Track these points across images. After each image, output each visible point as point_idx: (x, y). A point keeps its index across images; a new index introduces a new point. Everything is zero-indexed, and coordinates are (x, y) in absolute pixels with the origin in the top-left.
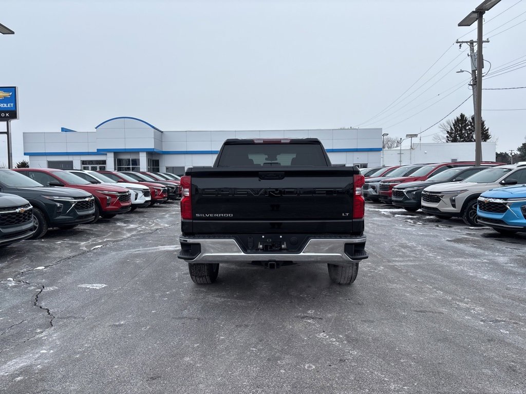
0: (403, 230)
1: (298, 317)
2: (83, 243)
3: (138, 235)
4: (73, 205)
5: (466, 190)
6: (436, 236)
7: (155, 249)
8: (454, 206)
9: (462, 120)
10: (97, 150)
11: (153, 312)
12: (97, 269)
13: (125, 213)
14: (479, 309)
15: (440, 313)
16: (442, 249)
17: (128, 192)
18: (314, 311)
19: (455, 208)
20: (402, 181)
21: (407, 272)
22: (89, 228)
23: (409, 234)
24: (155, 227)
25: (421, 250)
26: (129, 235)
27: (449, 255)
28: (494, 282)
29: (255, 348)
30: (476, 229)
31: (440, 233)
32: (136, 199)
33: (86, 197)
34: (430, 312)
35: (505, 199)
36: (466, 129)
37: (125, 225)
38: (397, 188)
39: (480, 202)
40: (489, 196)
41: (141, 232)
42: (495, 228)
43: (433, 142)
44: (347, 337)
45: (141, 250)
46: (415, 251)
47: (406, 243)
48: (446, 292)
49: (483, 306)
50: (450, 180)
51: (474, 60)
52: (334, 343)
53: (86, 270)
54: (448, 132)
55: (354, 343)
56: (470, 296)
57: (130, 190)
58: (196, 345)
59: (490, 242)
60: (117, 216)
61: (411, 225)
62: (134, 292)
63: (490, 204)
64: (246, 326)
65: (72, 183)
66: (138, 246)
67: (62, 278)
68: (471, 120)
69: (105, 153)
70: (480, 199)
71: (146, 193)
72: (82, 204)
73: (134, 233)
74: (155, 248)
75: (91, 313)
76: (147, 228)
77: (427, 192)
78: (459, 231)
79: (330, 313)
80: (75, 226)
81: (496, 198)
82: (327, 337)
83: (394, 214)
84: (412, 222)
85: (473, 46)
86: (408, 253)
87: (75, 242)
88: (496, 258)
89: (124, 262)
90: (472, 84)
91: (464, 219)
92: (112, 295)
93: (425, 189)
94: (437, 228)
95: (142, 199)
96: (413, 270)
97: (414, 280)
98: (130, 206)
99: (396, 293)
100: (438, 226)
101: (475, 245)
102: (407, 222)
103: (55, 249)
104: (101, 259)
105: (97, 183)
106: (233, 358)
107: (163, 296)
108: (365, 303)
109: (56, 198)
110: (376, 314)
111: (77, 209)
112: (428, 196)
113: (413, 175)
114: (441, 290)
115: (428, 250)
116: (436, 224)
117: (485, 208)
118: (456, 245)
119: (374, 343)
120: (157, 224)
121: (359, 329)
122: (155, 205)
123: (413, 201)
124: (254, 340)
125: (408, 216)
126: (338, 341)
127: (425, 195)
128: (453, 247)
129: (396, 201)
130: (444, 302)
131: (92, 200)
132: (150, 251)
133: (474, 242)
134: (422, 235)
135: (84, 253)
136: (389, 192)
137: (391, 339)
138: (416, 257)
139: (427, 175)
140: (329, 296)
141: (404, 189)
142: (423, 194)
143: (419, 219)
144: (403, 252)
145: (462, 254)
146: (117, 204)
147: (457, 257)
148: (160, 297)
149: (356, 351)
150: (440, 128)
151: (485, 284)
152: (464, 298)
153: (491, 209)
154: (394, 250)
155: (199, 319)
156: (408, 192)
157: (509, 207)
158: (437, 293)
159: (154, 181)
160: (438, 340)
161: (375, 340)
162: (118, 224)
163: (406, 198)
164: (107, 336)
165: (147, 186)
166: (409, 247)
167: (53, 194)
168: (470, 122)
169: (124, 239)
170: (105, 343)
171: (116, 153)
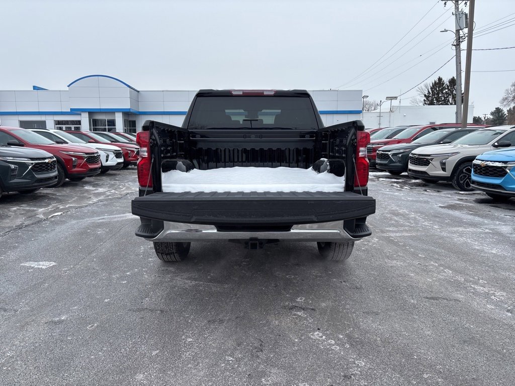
0: (391, 195)
1: (284, 307)
2: (41, 210)
3: (106, 200)
4: (30, 167)
5: (457, 153)
6: (427, 202)
7: (121, 217)
8: (444, 169)
9: (439, 83)
10: (71, 109)
11: (106, 301)
12: (50, 242)
13: (96, 176)
14: (500, 294)
15: (456, 300)
16: (436, 217)
17: (97, 153)
18: (304, 299)
19: (445, 171)
20: (386, 143)
21: (404, 245)
22: (52, 192)
23: (398, 200)
24: (125, 191)
25: (415, 218)
26: (95, 200)
27: (446, 223)
28: (505, 257)
29: (231, 356)
30: (466, 194)
31: (431, 198)
32: (107, 160)
33: (45, 158)
34: (444, 299)
35: (505, 162)
36: (443, 93)
37: (94, 189)
38: (382, 151)
39: (475, 165)
40: (486, 159)
41: (110, 197)
42: (488, 193)
43: (410, 105)
44: (349, 337)
45: (106, 218)
46: (408, 219)
47: (397, 210)
48: (456, 271)
49: (503, 289)
50: (438, 142)
51: (458, 19)
52: (333, 348)
53: (36, 244)
54: (425, 96)
55: (359, 347)
56: (484, 276)
57: (99, 151)
58: (154, 353)
59: (486, 209)
60: (87, 179)
61: (397, 190)
62: (87, 273)
63: (487, 167)
64: (221, 321)
65: (33, 143)
66: (102, 213)
67: (5, 254)
68: (448, 83)
69: (79, 112)
70: (475, 162)
71: (118, 155)
72: (41, 166)
73: (102, 198)
74: (122, 215)
75: (27, 304)
76: (117, 192)
77: (415, 154)
78: (449, 196)
79: (323, 301)
80: (36, 190)
81: (495, 161)
82: (324, 337)
83: (378, 177)
84: (398, 186)
85: (458, 5)
86: (401, 221)
87: (32, 208)
88: (498, 227)
89: (83, 233)
90: (455, 44)
91: (454, 183)
92: (60, 276)
93: (413, 152)
94: (425, 193)
95: (113, 161)
96: (411, 242)
97: (415, 255)
98: (100, 168)
99: (397, 272)
100: (426, 191)
101: (471, 213)
102: (393, 186)
103: (8, 217)
104: (58, 229)
105: (62, 143)
106: (202, 373)
107: (122, 278)
108: (363, 286)
109: (10, 159)
110: (380, 303)
111: (35, 171)
112: (417, 159)
113: (397, 137)
114: (449, 268)
115: (423, 218)
116: (424, 188)
117: (481, 172)
118: (451, 212)
119: (384, 347)
120: (128, 188)
121: (363, 326)
122: (130, 167)
123: (398, 164)
124: (230, 343)
125: (393, 180)
126: (338, 345)
127: (412, 157)
128: (449, 215)
129: (380, 164)
130: (458, 285)
131: (53, 161)
132: (115, 220)
133: (468, 208)
134: (412, 201)
135: (40, 221)
136: (372, 154)
137: (405, 341)
138: (411, 227)
139: (412, 137)
140: (320, 277)
141: (389, 151)
142: (410, 157)
143: (405, 183)
144: (396, 221)
145: (460, 222)
146: (84, 166)
147: (456, 226)
148: (118, 279)
149: (363, 361)
150: (418, 91)
151: (497, 260)
152: (479, 279)
153: (487, 172)
154: (386, 218)
155: (162, 311)
156: (394, 155)
157: (508, 171)
158: (445, 272)
159: (128, 142)
160: (465, 342)
161: (386, 342)
162: (86, 188)
163: (391, 161)
164: (40, 339)
165: (119, 146)
166: (401, 215)
167: (5, 155)
168: (447, 86)
169: (90, 205)
170: (34, 351)
171: (91, 113)
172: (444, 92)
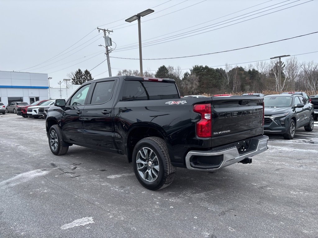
9: (79, 72)
51: (107, 40)
54: (73, 79)
85: (106, 33)
90: (106, 53)
168: (84, 74)
172: (83, 77)
